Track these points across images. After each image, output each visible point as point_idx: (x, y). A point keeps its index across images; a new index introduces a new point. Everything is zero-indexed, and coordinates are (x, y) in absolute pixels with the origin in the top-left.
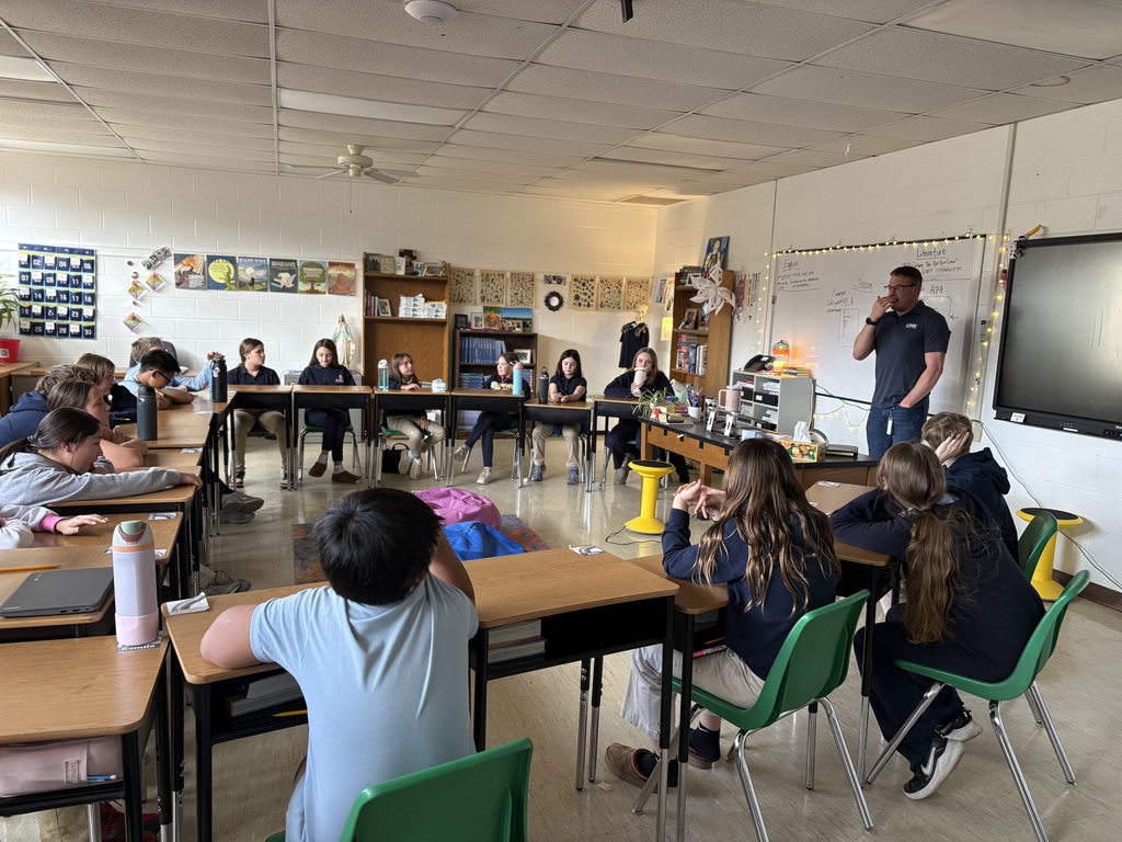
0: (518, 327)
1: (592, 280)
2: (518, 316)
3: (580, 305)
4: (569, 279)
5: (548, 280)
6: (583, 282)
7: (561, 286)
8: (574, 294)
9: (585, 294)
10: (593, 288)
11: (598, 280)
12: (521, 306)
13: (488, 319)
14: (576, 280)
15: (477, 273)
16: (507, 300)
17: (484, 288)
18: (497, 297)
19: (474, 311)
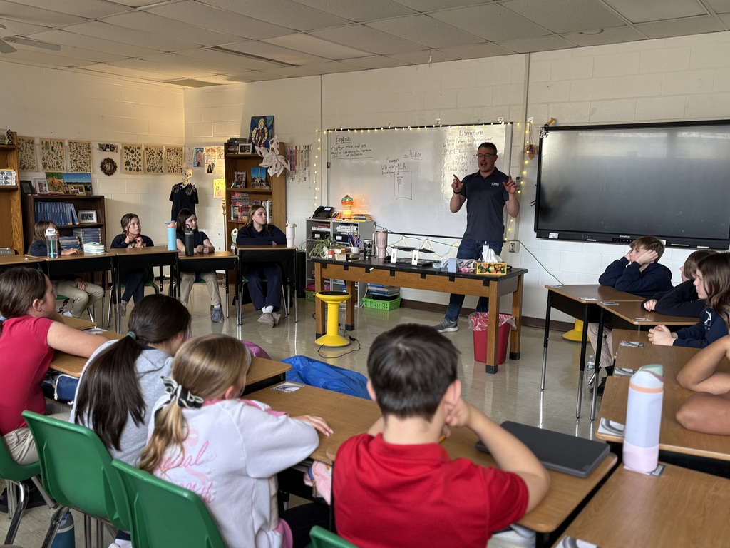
0: (81, 190)
1: (139, 148)
2: (79, 181)
3: (131, 169)
4: (120, 147)
5: (103, 148)
6: (132, 150)
7: (114, 153)
8: (125, 161)
9: (134, 160)
10: (140, 155)
11: (143, 148)
12: (80, 172)
13: (51, 185)
14: (125, 148)
15: (37, 142)
16: (67, 167)
17: (45, 155)
18: (58, 163)
19: (37, 177)
